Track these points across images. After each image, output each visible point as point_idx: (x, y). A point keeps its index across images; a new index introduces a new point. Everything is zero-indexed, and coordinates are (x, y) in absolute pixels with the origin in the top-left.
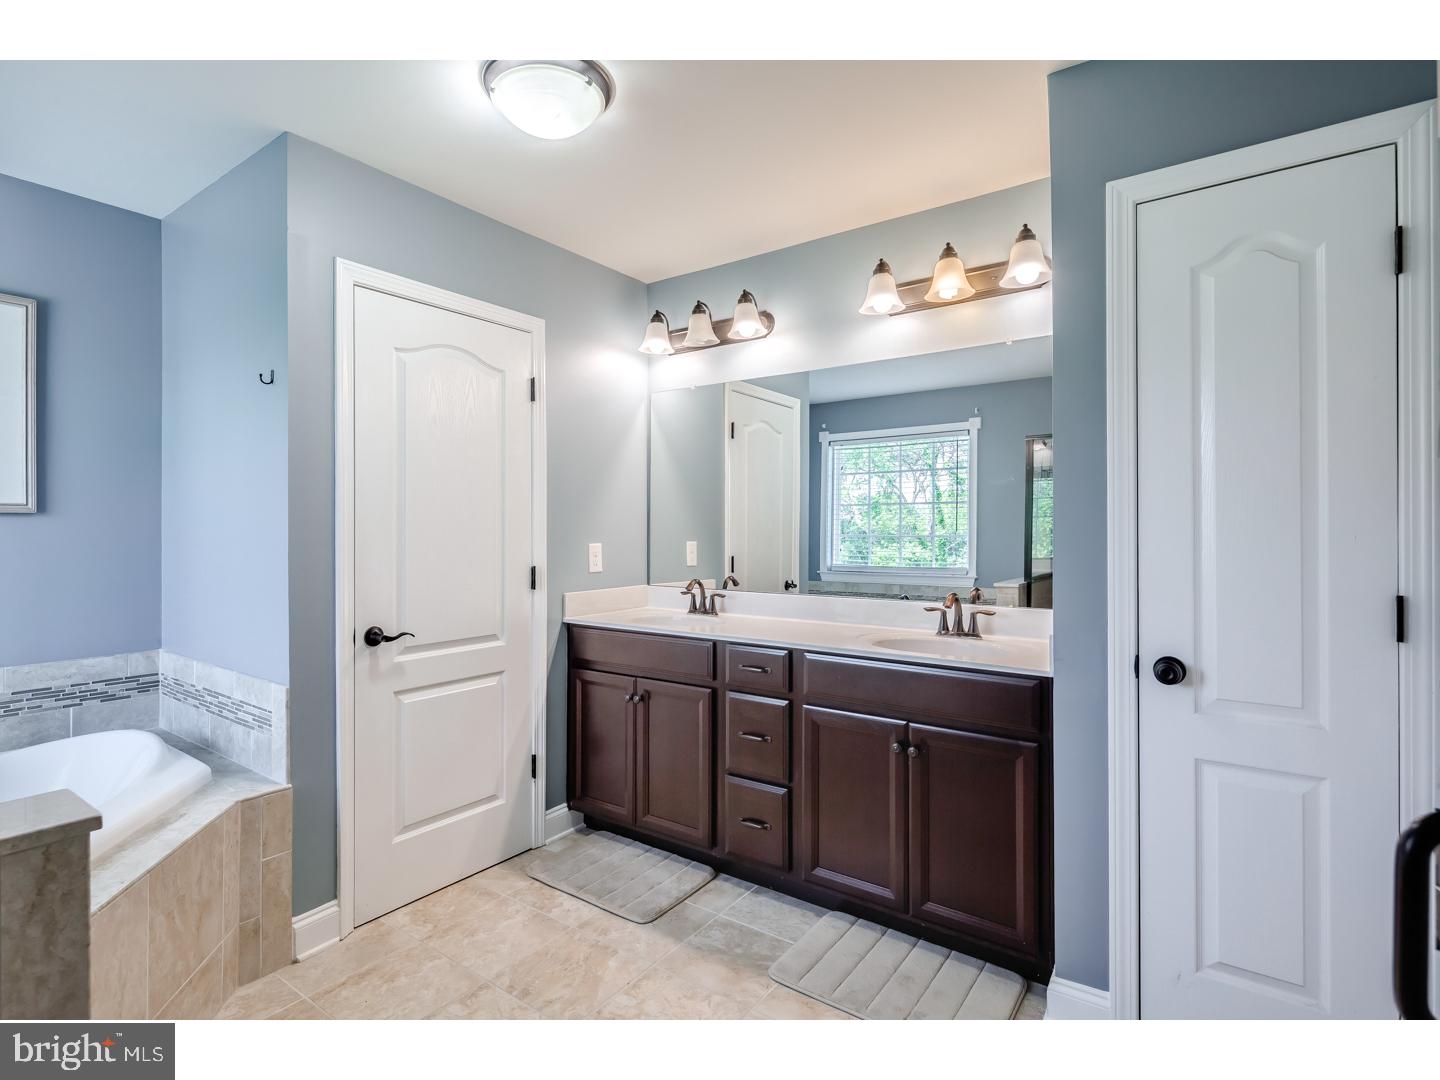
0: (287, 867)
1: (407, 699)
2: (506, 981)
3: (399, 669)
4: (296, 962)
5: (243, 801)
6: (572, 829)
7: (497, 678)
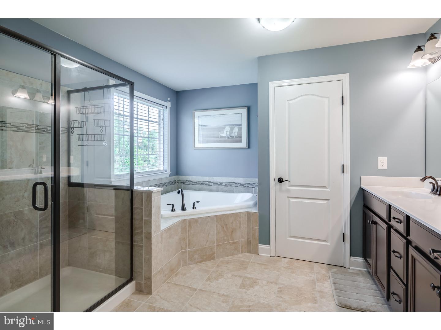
0: (257, 231)
1: (291, 200)
2: (282, 286)
3: (288, 191)
4: (259, 255)
5: (248, 212)
6: (366, 270)
7: (327, 201)
